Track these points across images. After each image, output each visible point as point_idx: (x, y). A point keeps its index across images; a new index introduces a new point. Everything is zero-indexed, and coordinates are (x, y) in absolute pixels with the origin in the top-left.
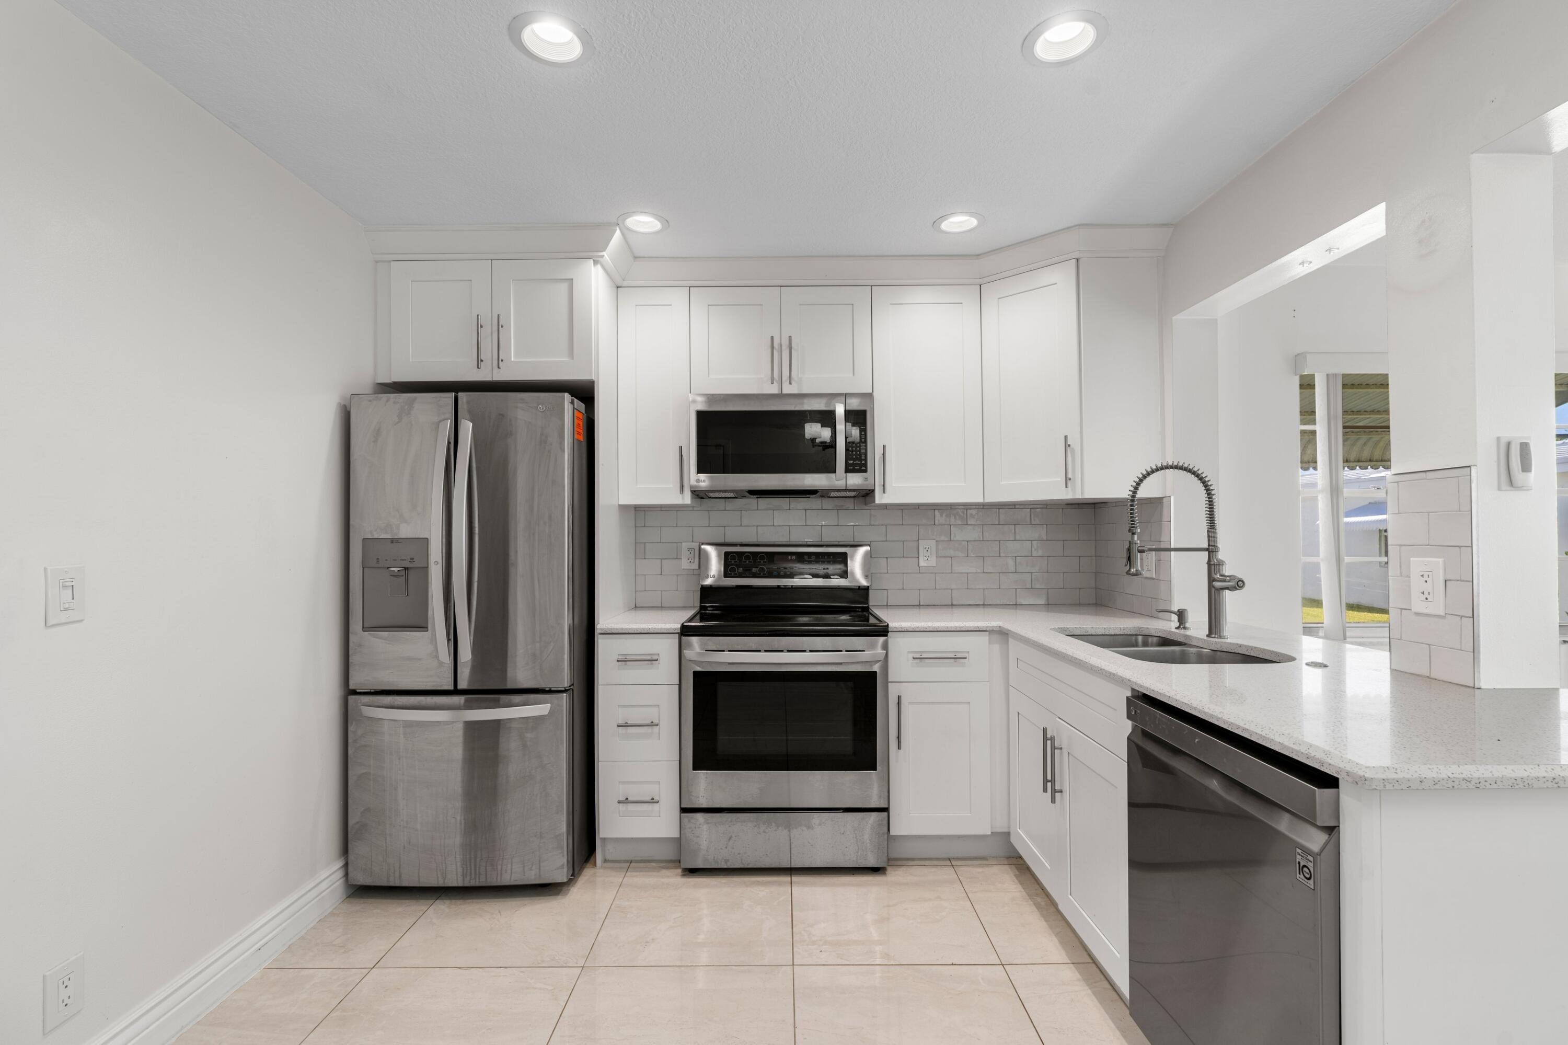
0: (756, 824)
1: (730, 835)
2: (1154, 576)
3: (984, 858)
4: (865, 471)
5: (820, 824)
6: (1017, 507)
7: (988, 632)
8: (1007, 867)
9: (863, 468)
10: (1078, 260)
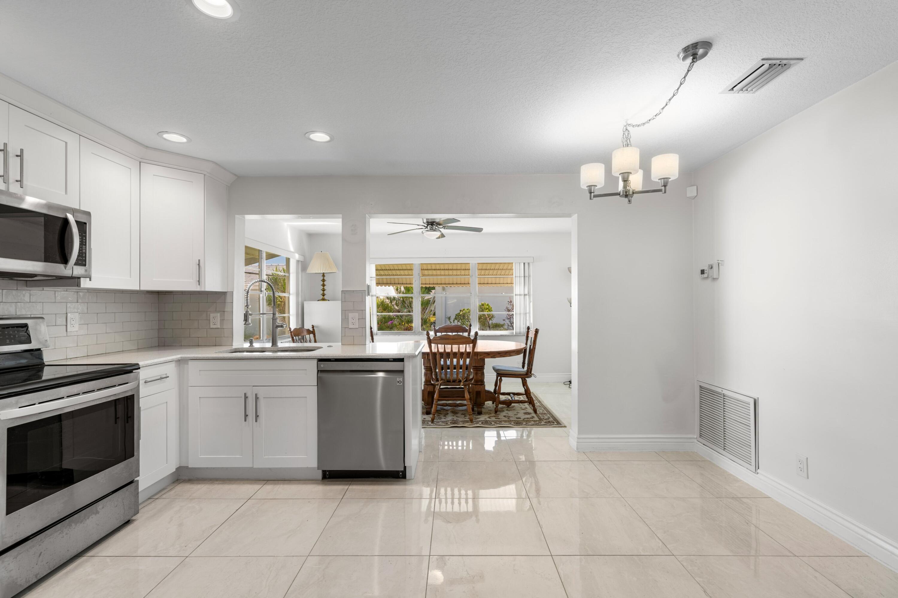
0: (60, 531)
1: (40, 552)
2: (219, 327)
3: (164, 489)
4: (85, 265)
5: (103, 508)
6: (124, 292)
7: (174, 362)
8: (180, 485)
9: (84, 263)
10: (205, 175)
